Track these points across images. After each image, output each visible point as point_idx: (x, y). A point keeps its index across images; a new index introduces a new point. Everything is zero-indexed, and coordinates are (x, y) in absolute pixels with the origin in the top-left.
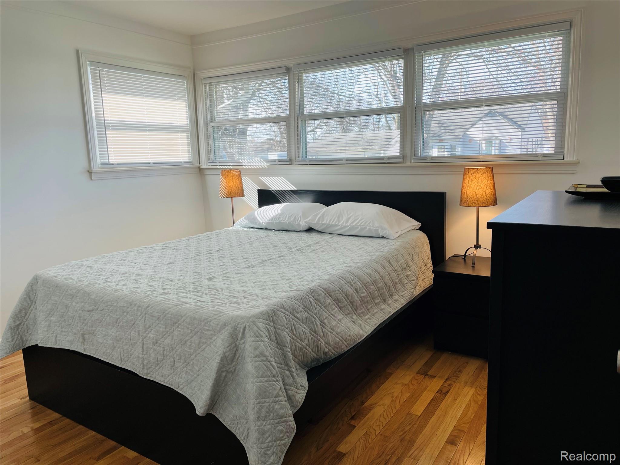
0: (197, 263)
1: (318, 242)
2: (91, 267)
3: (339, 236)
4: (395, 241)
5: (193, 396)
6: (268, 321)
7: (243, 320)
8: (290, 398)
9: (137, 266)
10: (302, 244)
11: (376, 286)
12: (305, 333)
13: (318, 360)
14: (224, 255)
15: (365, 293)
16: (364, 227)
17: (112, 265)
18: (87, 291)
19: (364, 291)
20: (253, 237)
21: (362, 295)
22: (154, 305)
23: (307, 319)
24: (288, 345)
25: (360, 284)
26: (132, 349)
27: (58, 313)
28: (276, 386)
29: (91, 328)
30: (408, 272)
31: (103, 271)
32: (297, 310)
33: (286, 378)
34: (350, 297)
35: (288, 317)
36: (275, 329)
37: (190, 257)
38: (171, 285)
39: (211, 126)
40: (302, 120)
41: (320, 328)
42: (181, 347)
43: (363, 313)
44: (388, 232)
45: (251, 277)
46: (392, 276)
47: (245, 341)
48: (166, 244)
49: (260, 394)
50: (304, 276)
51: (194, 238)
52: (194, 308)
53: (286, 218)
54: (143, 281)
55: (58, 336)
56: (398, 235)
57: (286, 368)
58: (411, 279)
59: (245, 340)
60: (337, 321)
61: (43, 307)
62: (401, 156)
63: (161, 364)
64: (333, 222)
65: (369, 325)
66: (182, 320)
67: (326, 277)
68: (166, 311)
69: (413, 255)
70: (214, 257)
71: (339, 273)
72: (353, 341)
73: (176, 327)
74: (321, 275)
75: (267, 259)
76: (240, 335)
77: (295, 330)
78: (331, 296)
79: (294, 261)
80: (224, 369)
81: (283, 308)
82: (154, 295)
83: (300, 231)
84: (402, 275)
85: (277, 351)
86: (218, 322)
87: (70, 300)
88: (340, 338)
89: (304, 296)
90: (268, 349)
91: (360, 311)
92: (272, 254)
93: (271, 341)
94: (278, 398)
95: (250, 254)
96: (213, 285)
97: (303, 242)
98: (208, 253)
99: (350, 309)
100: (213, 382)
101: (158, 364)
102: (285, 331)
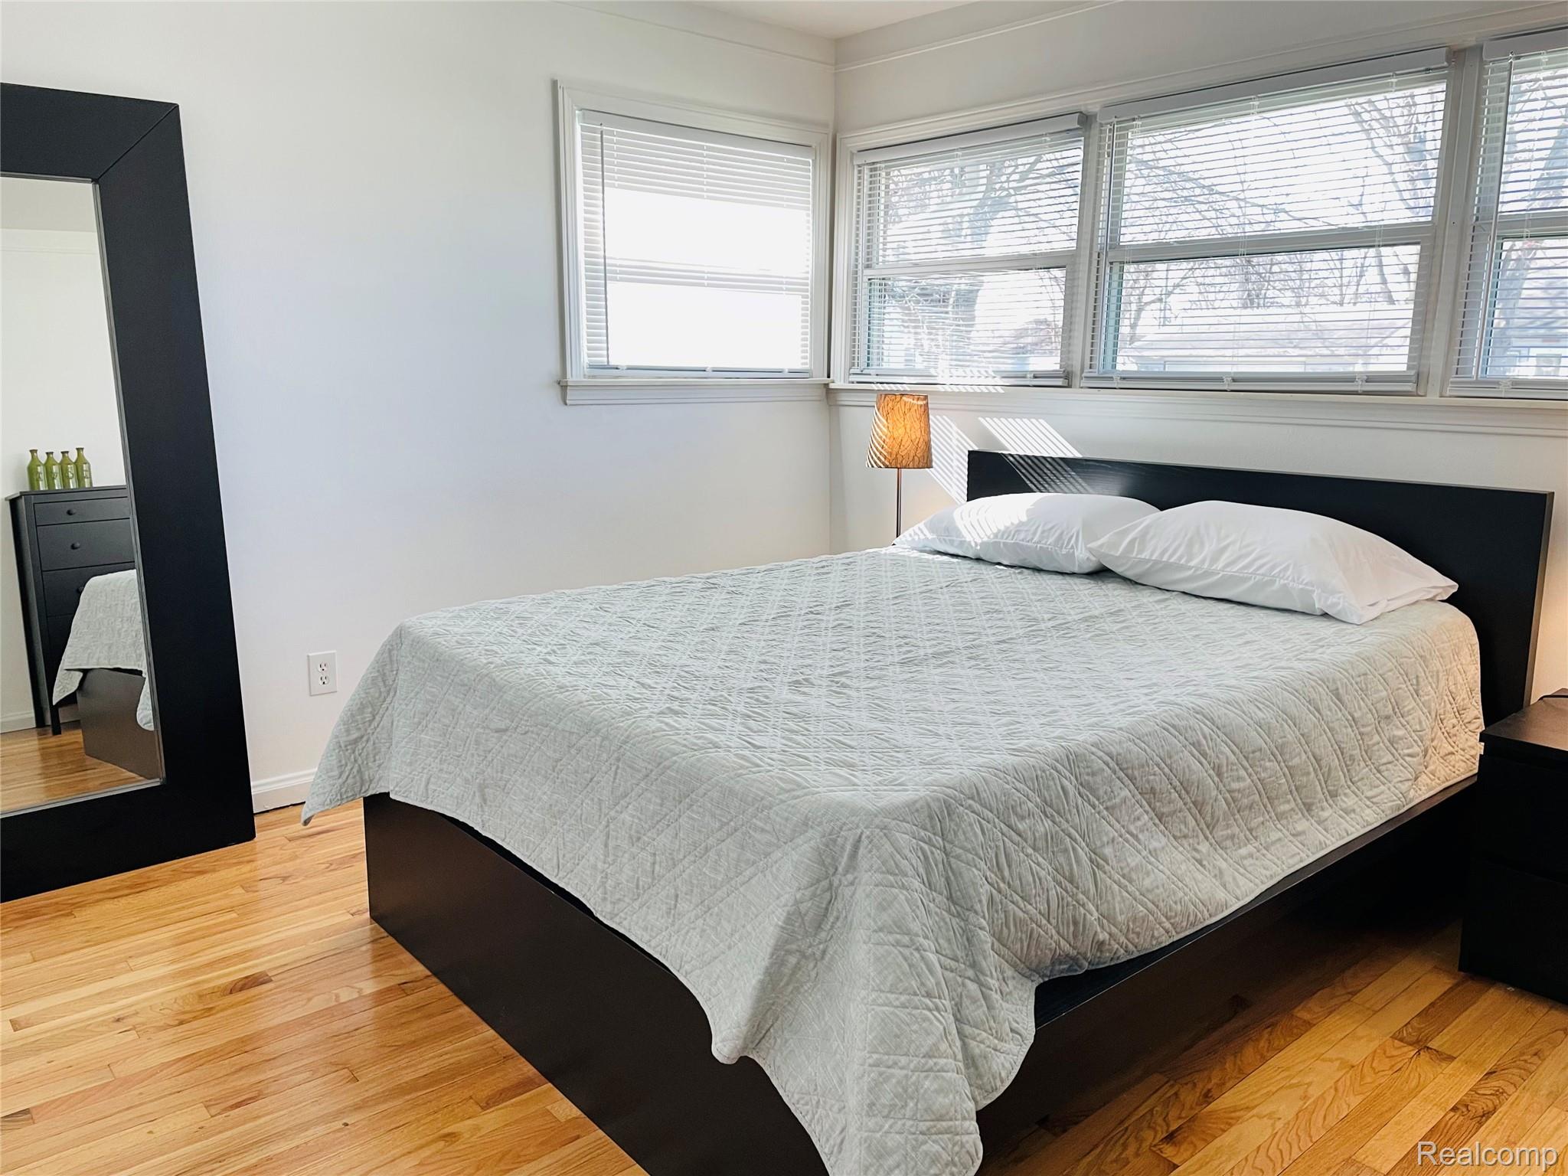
0: (775, 637)
1: (1120, 611)
2: (522, 620)
3: (1187, 598)
4: (1362, 630)
5: (713, 999)
6: (926, 829)
7: (855, 819)
8: (971, 1061)
9: (630, 629)
10: (1072, 612)
11: (1282, 764)
12: (1040, 879)
13: (1074, 959)
14: (850, 621)
15: (1244, 780)
16: (1266, 578)
17: (573, 618)
18: (497, 679)
19: (1242, 773)
20: (937, 580)
21: (1235, 786)
22: (640, 739)
23: (1051, 839)
24: (982, 906)
25: (1229, 753)
26: (583, 845)
27: (436, 725)
28: (932, 1023)
29: (499, 774)
30: (1397, 728)
31: (547, 633)
32: (1019, 809)
33: (966, 1002)
34: (1194, 788)
35: (989, 826)
36: (946, 855)
37: (764, 618)
38: (695, 690)
39: (866, 279)
40: (1111, 263)
41: (1089, 869)
42: (695, 862)
43: (1232, 837)
44: (1341, 601)
45: (905, 692)
46: (1339, 737)
47: (855, 878)
48: (714, 577)
49: (882, 1041)
50: (1057, 708)
51: (787, 567)
52: (734, 762)
53: (1034, 534)
54: (631, 671)
55: (432, 780)
56: (1375, 612)
57: (970, 973)
58: (1406, 751)
59: (856, 874)
60: (1144, 853)
61: (407, 705)
62: (1413, 372)
63: (646, 896)
64: (1171, 556)
65: (1248, 875)
66: (701, 791)
67: (1125, 721)
68: (667, 759)
69: (1421, 680)
70: (823, 625)
71: (1166, 711)
72: (1192, 918)
73: (686, 806)
74: (1107, 712)
75: (960, 645)
76: (844, 860)
77: (1009, 866)
78: (1132, 779)
79: (1038, 660)
80: (794, 947)
81: (976, 798)
82: (646, 713)
83: (1073, 574)
84: (1376, 738)
85: (948, 920)
86: (790, 813)
87: (462, 696)
88: (1150, 905)
89: (1044, 771)
90: (918, 913)
91: (1225, 833)
92: (980, 633)
93: (931, 889)
94: (935, 1060)
95: (920, 625)
96: (797, 704)
97: (1075, 605)
98: (812, 612)
99: (1192, 823)
100: (760, 977)
101: (639, 895)
102: (975, 866)
